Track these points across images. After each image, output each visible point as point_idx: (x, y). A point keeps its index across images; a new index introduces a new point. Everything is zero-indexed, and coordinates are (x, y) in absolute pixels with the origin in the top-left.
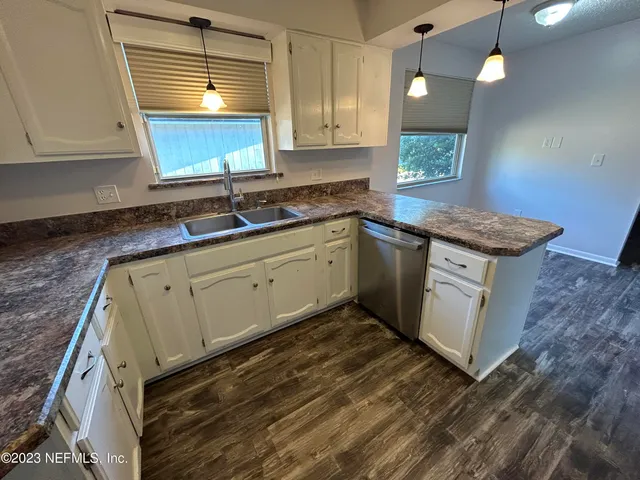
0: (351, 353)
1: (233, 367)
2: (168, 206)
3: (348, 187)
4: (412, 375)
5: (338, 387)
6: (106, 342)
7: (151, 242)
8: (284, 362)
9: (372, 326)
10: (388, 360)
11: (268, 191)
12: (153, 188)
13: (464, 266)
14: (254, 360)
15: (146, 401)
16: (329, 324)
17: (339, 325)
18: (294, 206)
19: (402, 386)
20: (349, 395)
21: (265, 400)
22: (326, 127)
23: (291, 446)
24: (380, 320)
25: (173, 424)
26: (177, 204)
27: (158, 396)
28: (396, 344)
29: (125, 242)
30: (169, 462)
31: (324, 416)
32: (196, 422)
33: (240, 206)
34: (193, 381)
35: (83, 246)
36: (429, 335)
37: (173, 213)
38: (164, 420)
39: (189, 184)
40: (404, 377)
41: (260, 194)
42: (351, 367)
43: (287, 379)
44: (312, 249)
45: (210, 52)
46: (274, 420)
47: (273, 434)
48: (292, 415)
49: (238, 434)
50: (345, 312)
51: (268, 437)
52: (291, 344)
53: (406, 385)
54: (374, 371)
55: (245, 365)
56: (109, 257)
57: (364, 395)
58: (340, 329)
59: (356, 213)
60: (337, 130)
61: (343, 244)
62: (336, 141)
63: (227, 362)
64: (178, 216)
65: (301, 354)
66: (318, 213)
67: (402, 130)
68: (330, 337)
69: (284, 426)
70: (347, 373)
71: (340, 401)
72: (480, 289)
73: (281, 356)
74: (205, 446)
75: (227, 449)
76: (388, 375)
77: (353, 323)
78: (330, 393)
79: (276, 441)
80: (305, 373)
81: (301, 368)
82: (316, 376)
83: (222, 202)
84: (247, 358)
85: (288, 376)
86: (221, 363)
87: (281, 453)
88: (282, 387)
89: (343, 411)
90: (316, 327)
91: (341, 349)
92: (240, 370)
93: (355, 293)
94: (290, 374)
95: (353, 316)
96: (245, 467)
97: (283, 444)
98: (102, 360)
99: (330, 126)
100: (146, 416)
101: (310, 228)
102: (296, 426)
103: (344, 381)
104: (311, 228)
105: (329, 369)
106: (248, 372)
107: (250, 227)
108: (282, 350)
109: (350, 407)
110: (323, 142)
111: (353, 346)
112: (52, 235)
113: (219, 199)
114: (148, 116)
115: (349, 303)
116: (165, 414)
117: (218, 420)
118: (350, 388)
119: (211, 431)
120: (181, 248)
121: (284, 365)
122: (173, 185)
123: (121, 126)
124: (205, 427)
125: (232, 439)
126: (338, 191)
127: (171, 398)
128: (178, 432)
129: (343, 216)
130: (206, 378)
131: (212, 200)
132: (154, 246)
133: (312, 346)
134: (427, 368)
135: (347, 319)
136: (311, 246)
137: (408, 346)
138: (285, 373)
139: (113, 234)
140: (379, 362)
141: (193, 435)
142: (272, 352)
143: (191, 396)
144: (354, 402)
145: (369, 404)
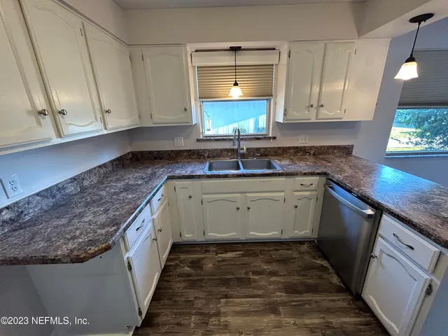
0: (296, 279)
1: (217, 254)
2: (204, 151)
3: (330, 151)
4: (344, 323)
5: (275, 299)
6: (155, 216)
7: (188, 171)
8: (247, 264)
9: (322, 266)
10: (325, 300)
11: (264, 148)
12: (198, 140)
13: (412, 248)
14: (229, 255)
15: (170, 253)
16: (288, 252)
17: (295, 255)
18: (279, 160)
19: (329, 326)
20: (281, 309)
21: (226, 282)
22: (312, 106)
23: (230, 319)
24: (332, 266)
25: (179, 271)
26: (209, 150)
27: (178, 253)
28: (339, 290)
29: (178, 168)
30: (170, 288)
31: (257, 313)
32: (189, 275)
33: (243, 156)
34: (195, 252)
35: (162, 167)
36: (370, 297)
37: (206, 155)
38: (176, 266)
39: (217, 140)
40: (335, 320)
41: (258, 150)
42: (290, 289)
43: (244, 276)
44: (283, 194)
45: (238, 63)
46: (226, 297)
47: (223, 305)
48: (238, 300)
49: (204, 294)
50: (305, 247)
51: (219, 306)
52: (255, 255)
53: (333, 328)
54: (309, 302)
55: (224, 255)
56: (169, 175)
57: (293, 315)
58: (295, 258)
59: (325, 174)
60: (321, 109)
61: (310, 195)
62: (320, 117)
63: (215, 249)
64: (208, 157)
65: (259, 263)
66: (292, 169)
67: (399, 105)
68: (283, 261)
69: (230, 304)
70: (287, 292)
71: (273, 309)
72: (426, 276)
73: (246, 259)
74: (188, 291)
75: (196, 298)
76: (320, 311)
77: (307, 257)
78: (267, 300)
79: (222, 310)
80: (257, 277)
81: (255, 273)
82: (263, 283)
83: (234, 152)
84: (226, 251)
85: (245, 274)
86: (212, 248)
87: (222, 319)
88: (239, 280)
89: (272, 317)
90: (277, 250)
91: (289, 273)
92: (219, 257)
93: (315, 236)
94: (247, 273)
95: (309, 253)
96: (201, 314)
97: (226, 314)
98: (150, 225)
99: (315, 105)
100: (168, 260)
101: (282, 179)
102: (238, 309)
103: (281, 296)
104: (284, 179)
105: (274, 283)
106: (223, 261)
107: (242, 171)
108: (248, 255)
109: (278, 318)
110: (308, 118)
111: (299, 275)
112: (155, 158)
113: (232, 150)
114: (203, 102)
115: (310, 242)
116: (177, 264)
117: (198, 280)
118: (283, 304)
119: (193, 284)
120: (199, 177)
121: (245, 266)
122: (209, 139)
123: (186, 110)
124: (191, 280)
125: (200, 294)
126: (319, 153)
127: (183, 257)
128: (179, 276)
129: (312, 174)
130: (202, 253)
131: (227, 150)
132: (188, 173)
133: (268, 262)
134: (361, 324)
135: (303, 253)
136: (283, 191)
137: (350, 297)
138: (244, 271)
139: (177, 162)
140: (317, 297)
141: (184, 281)
142: (242, 254)
143: (190, 260)
144: (283, 315)
145: (294, 324)
